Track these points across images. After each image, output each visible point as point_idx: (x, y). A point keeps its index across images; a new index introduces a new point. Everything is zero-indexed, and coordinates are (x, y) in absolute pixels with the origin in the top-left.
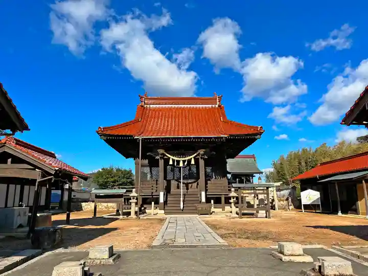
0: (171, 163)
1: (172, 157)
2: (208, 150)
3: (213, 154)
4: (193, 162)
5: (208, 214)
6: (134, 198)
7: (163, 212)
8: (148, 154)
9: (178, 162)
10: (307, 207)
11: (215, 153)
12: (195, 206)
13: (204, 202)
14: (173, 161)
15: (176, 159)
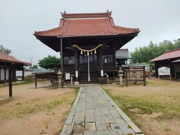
0: (82, 53)
1: (82, 50)
2: (105, 45)
3: (108, 47)
4: (95, 53)
5: (105, 84)
6: (60, 75)
7: (78, 82)
8: (67, 48)
9: (86, 53)
10: (162, 77)
11: (109, 46)
12: (97, 79)
13: (102, 77)
14: (83, 52)
15: (84, 51)
